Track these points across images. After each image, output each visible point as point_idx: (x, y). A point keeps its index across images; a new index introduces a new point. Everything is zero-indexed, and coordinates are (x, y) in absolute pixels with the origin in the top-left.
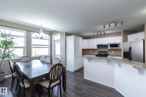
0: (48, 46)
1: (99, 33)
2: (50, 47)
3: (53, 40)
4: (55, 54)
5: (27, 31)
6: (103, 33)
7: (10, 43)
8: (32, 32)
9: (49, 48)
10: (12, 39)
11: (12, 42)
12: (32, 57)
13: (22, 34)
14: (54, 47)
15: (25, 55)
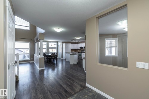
0: (56, 48)
3: (58, 45)
5: (47, 42)
8: (49, 42)
12: (49, 53)
13: (45, 43)
15: (47, 52)
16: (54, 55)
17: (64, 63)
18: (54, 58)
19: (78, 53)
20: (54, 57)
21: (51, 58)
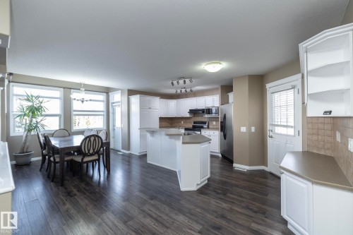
0: (102, 113)
1: (183, 90)
2: (105, 113)
3: (111, 101)
4: (114, 126)
5: (64, 88)
6: (188, 90)
7: (38, 109)
8: (72, 90)
9: (103, 115)
10: (41, 103)
11: (42, 107)
12: (72, 131)
13: (57, 93)
14: (114, 114)
15: (62, 127)
16: (98, 145)
17: (136, 169)
18: (95, 157)
19: (186, 129)
20: (97, 152)
21: (79, 159)
